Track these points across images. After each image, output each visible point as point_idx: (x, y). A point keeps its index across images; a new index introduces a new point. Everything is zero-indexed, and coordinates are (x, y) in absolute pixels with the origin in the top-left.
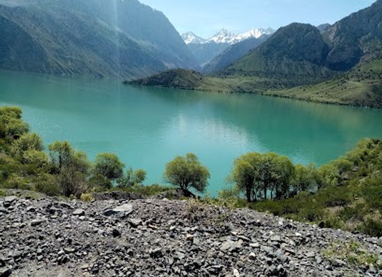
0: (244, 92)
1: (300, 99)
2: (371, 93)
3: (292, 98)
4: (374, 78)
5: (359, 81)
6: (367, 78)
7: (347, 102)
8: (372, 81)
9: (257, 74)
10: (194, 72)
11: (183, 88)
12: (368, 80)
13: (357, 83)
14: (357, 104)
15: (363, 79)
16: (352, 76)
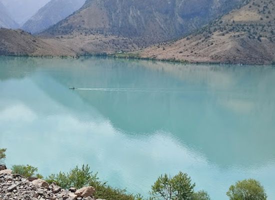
0: (91, 55)
1: (163, 60)
2: (240, 48)
3: (153, 60)
4: (238, 31)
5: (223, 35)
6: (230, 30)
7: (218, 61)
8: (237, 34)
9: (101, 31)
10: (23, 32)
11: (12, 55)
12: (232, 34)
13: (222, 38)
14: (228, 62)
15: (227, 33)
16: (215, 30)
